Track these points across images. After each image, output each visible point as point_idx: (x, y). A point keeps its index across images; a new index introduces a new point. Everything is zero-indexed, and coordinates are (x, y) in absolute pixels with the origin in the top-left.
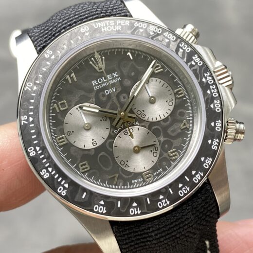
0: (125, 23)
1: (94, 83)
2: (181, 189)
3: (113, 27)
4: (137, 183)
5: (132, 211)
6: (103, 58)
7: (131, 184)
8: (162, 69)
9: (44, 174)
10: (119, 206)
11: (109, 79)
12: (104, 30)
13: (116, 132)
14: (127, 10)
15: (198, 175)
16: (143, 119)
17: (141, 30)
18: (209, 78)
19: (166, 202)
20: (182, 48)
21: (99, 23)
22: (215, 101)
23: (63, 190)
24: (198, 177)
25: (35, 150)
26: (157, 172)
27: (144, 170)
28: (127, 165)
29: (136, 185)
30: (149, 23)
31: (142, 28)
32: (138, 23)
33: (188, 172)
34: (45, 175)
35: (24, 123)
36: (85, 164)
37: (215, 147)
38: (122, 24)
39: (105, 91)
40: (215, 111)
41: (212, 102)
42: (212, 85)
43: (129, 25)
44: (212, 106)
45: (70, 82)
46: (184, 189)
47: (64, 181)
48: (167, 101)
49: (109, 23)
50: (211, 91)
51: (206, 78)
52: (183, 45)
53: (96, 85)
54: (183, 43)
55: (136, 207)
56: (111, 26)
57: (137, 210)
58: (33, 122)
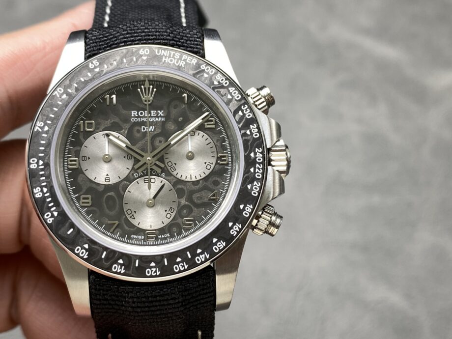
0: (191, 61)
1: (134, 113)
2: (178, 263)
3: (176, 60)
4: (137, 239)
5: (116, 268)
6: (155, 90)
7: (129, 238)
8: (214, 126)
9: (37, 193)
10: (103, 257)
11: (152, 115)
12: (165, 61)
13: (136, 175)
14: (203, 46)
15: (204, 255)
16: (171, 172)
17: (206, 75)
18: (259, 155)
19: (156, 272)
20: (242, 111)
21: (163, 51)
22: (255, 183)
23: (50, 218)
24: (202, 257)
25: (37, 163)
26: (163, 236)
27: (149, 228)
28: (133, 215)
29: (134, 242)
30: (219, 70)
31: (208, 73)
32: (206, 66)
33: (192, 248)
34: (38, 194)
35: (37, 130)
36: (88, 198)
37: (235, 232)
38: (187, 61)
39: (142, 127)
40: (251, 193)
41: (252, 182)
42: (259, 164)
43: (195, 64)
44: (249, 187)
45: (108, 103)
46: (181, 265)
47: (54, 208)
48: (205, 163)
49: (174, 55)
50: (255, 170)
51: (255, 154)
52: (245, 108)
53: (135, 117)
54: (246, 106)
55: (121, 265)
56: (175, 59)
57: (121, 268)
58: (47, 132)
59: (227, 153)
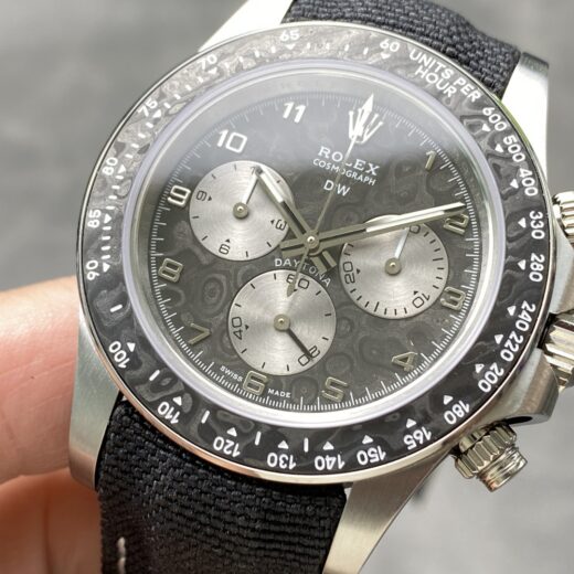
0: (469, 93)
1: (324, 151)
2: (279, 451)
3: (441, 81)
4: (228, 378)
5: (165, 408)
6: (381, 124)
7: (216, 369)
8: (463, 231)
9: (92, 219)
10: (152, 378)
11: (355, 167)
12: (420, 74)
13: (279, 262)
15: (334, 459)
16: (344, 282)
17: (485, 128)
18: (525, 317)
19: (232, 449)
20: (528, 220)
21: (424, 57)
22: (494, 366)
23: (95, 270)
24: (329, 462)
25: (117, 168)
26: (277, 393)
27: (259, 367)
28: (240, 331)
29: (221, 380)
30: (514, 129)
31: (492, 126)
32: (494, 112)
34: (93, 222)
35: (143, 112)
36: (175, 267)
37: (413, 442)
38: (462, 90)
39: (328, 181)
40: (477, 382)
41: (488, 362)
42: (519, 333)
43: (473, 100)
44: (479, 368)
45: (286, 115)
46: (284, 459)
47: (108, 257)
48: (415, 293)
49: (442, 70)
50: (504, 341)
51: (519, 311)
52: (537, 217)
53: (323, 157)
54: (541, 215)
55: (177, 408)
56: (440, 77)
57: (173, 414)
58: (156, 121)
59: (466, 290)
